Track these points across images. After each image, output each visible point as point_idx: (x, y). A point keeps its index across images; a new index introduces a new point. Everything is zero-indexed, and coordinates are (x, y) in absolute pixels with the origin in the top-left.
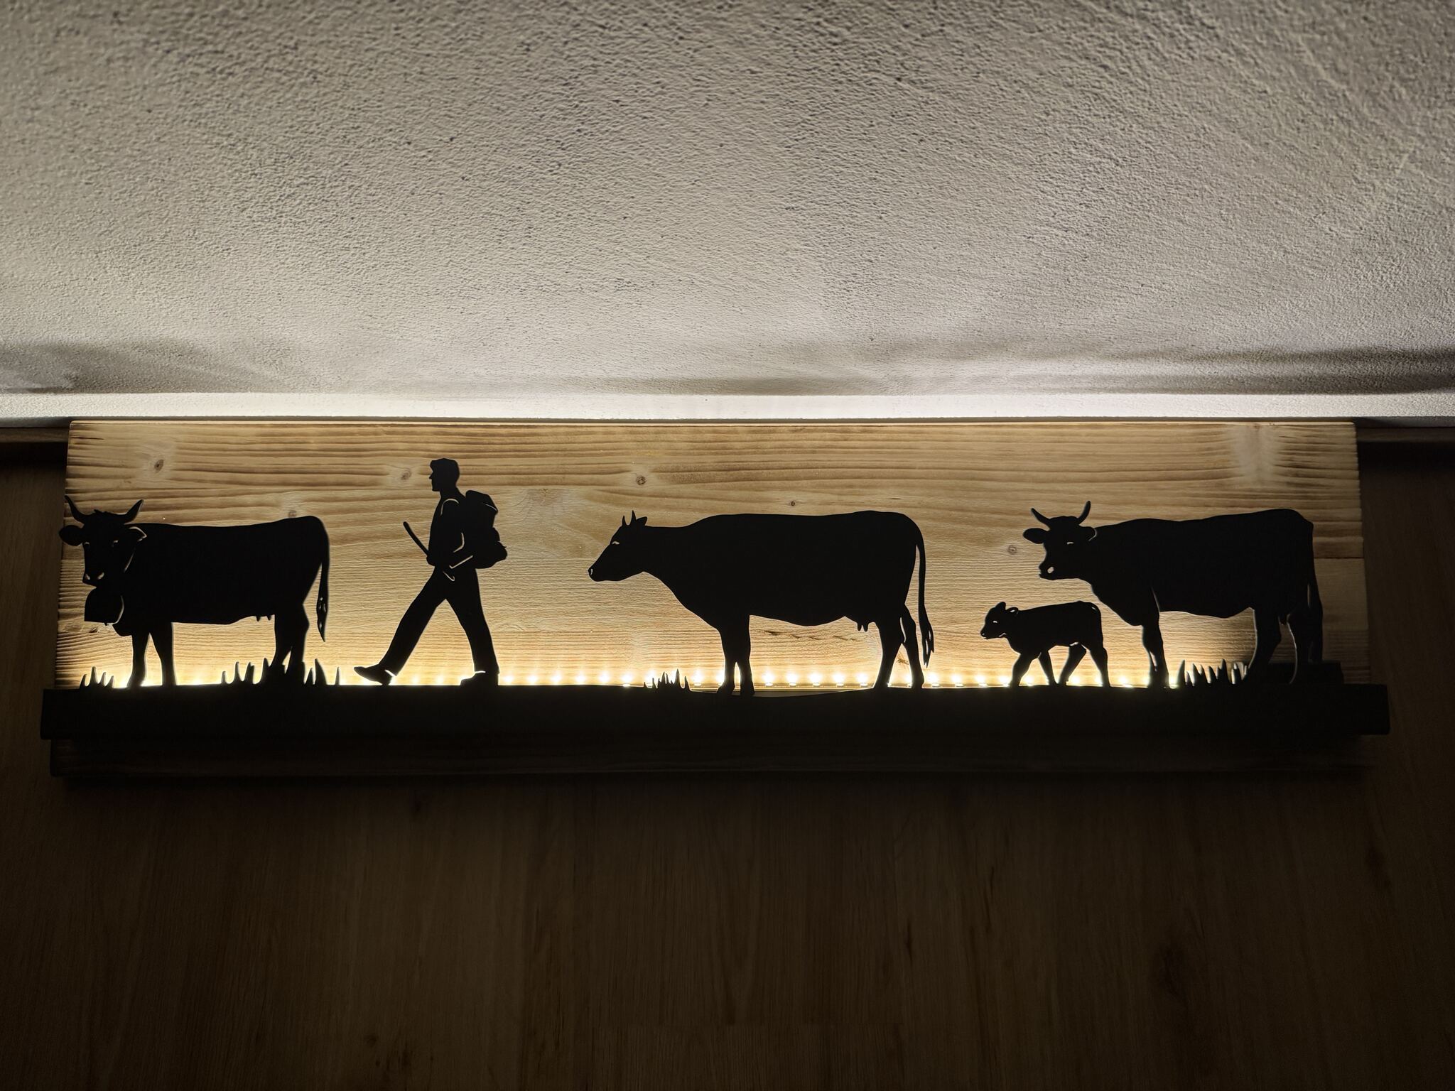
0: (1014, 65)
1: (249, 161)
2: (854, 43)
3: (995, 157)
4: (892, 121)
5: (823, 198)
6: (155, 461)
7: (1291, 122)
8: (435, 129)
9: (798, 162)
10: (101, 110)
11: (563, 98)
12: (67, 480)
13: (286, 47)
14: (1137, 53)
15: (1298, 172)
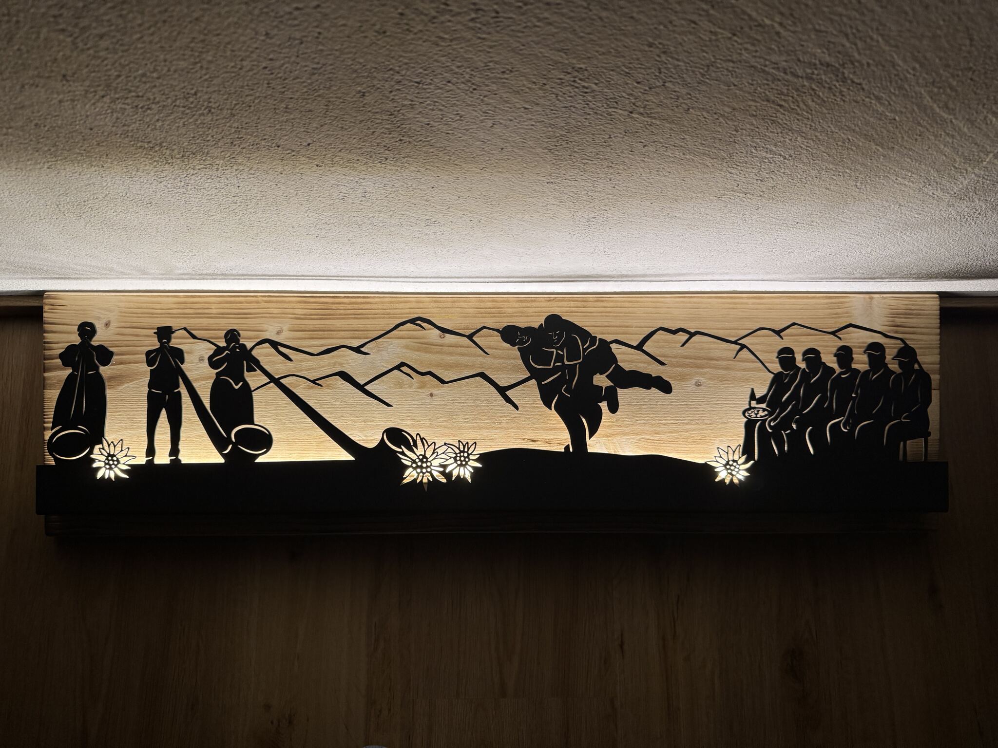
0: (715, 104)
2: (600, 92)
3: (697, 154)
4: (625, 135)
6: (104, 321)
7: (911, 136)
8: (297, 139)
9: (557, 158)
10: (57, 129)
11: (389, 122)
12: (44, 334)
13: (188, 94)
14: (804, 98)
15: (914, 163)
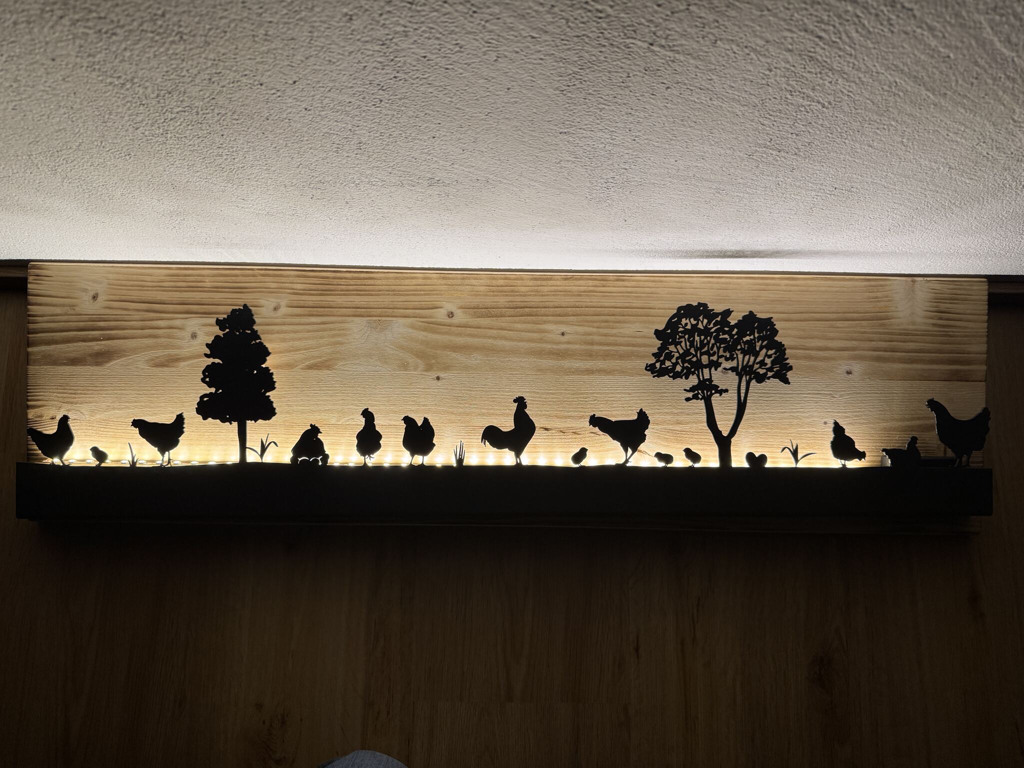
1: (137, 96)
2: (616, 17)
3: (726, 100)
4: (645, 74)
5: (589, 126)
6: (92, 293)
7: (967, 79)
8: (281, 75)
9: (570, 101)
10: (15, 59)
11: (381, 54)
12: (29, 307)
13: (155, 15)
15: (968, 114)
